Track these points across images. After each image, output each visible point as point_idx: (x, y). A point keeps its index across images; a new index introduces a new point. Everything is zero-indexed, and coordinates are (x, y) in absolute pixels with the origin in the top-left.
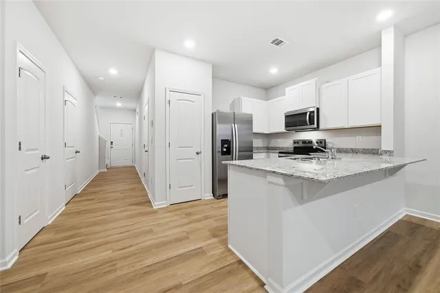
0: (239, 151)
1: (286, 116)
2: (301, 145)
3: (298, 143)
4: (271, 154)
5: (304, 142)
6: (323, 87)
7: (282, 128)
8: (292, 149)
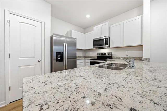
0: (68, 58)
1: (94, 41)
2: (100, 55)
3: (99, 54)
4: (86, 60)
5: (102, 54)
6: (112, 26)
7: (92, 47)
8: (97, 57)
